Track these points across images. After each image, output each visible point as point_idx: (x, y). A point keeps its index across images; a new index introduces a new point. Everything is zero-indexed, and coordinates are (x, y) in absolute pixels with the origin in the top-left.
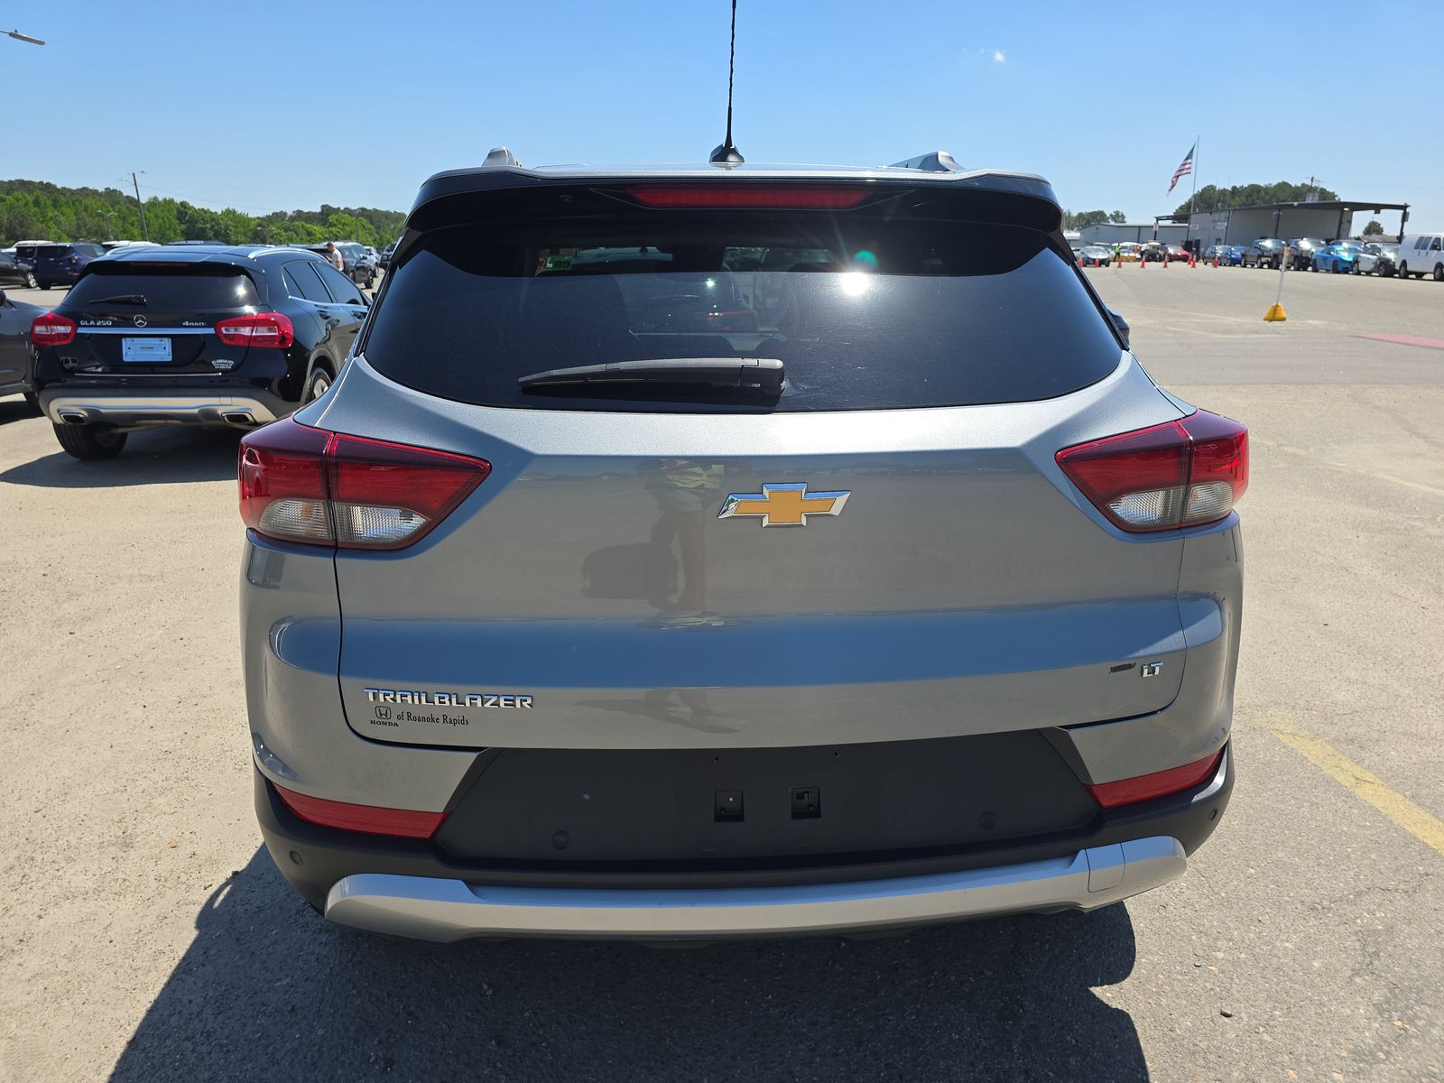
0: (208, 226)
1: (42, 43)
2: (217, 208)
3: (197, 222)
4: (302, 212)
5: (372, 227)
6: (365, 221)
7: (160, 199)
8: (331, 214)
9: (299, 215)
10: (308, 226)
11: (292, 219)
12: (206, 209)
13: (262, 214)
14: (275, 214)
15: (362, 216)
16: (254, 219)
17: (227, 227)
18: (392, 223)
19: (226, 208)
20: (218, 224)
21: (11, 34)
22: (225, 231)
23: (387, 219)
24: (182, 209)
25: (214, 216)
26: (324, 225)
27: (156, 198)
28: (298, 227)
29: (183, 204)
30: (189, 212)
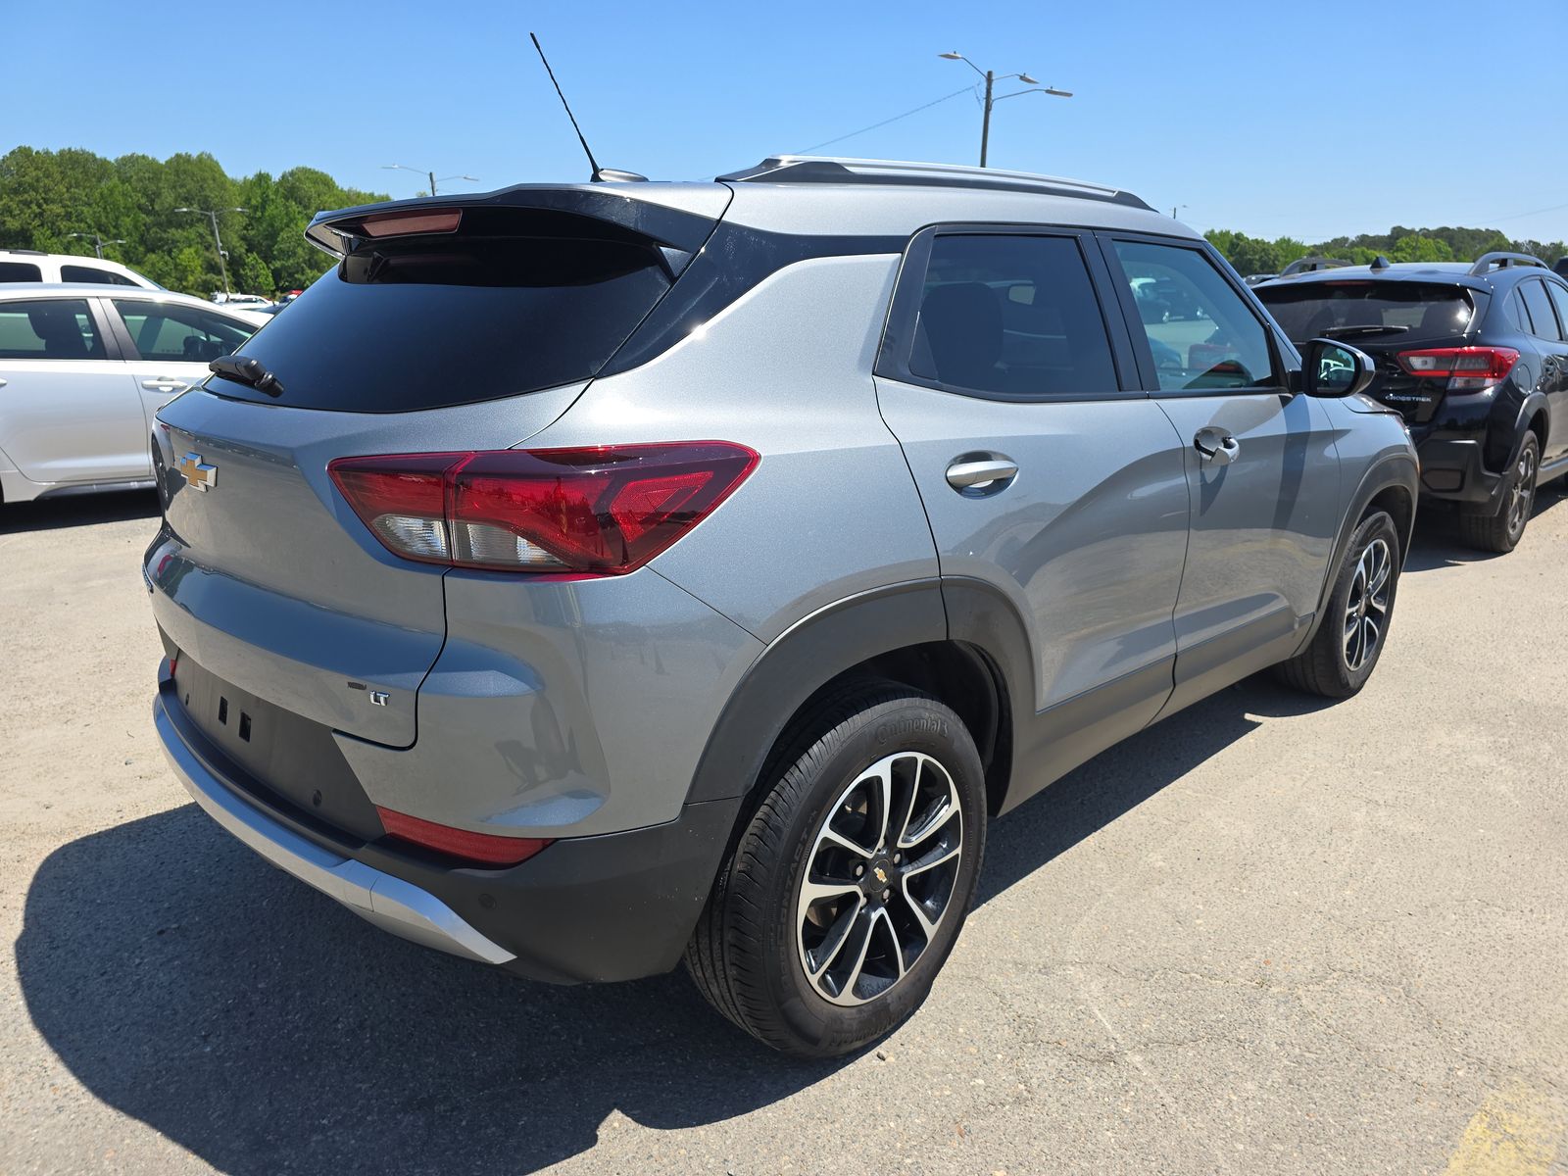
0: (1257, 257)
1: (1070, 95)
2: (1271, 239)
3: (1246, 253)
4: (1367, 236)
5: (1449, 249)
6: (1442, 243)
7: (1217, 231)
8: (1401, 236)
9: (1364, 240)
10: (1369, 252)
11: (1353, 244)
12: (1260, 239)
13: (1318, 242)
14: (1335, 241)
15: (1441, 237)
16: (1309, 248)
17: (1276, 257)
18: (1479, 243)
19: (1281, 237)
20: (1267, 254)
21: (1048, 91)
22: (1273, 261)
23: (1473, 238)
24: (1235, 240)
25: (1266, 246)
26: (1389, 250)
27: (1213, 231)
28: (1357, 254)
29: (1239, 236)
30: (1241, 243)
